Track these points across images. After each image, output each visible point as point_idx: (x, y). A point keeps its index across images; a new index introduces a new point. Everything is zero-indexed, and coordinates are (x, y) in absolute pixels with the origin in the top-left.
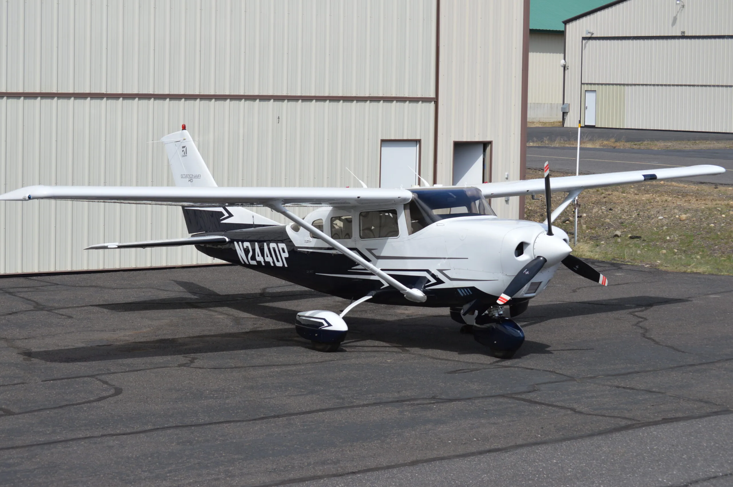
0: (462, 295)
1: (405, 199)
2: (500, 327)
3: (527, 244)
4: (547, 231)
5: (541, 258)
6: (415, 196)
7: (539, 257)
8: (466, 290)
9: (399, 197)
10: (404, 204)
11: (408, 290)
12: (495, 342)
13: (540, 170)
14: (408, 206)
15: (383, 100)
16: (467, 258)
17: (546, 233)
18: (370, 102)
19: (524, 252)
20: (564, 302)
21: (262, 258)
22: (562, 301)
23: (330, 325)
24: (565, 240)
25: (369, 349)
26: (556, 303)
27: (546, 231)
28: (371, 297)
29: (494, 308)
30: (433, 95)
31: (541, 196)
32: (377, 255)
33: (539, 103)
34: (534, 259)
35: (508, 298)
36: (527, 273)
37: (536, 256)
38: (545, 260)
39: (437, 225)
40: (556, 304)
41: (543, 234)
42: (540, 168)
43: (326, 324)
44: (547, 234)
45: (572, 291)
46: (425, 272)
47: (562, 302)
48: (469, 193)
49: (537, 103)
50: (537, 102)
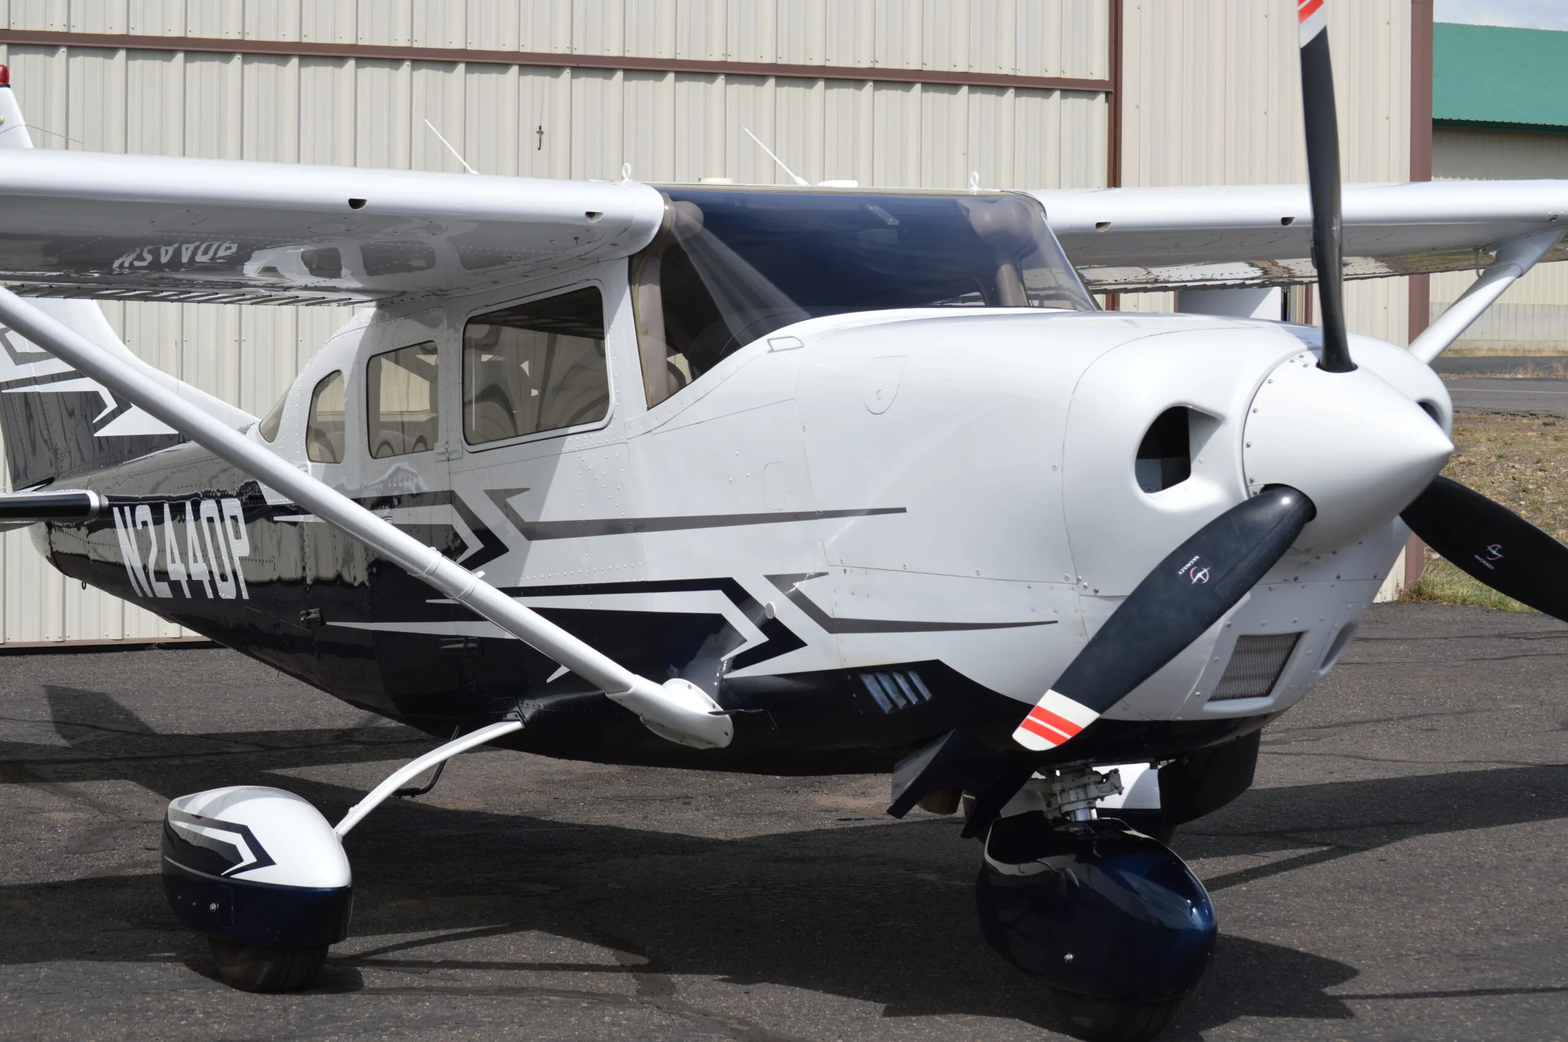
0: (887, 708)
1: (627, 229)
2: (1100, 882)
3: (1210, 420)
4: (1320, 353)
5: (1286, 501)
6: (690, 214)
7: (1272, 490)
8: (901, 681)
9: (590, 215)
10: (631, 258)
11: (639, 684)
12: (1069, 957)
13: (1524, 417)
14: (655, 268)
15: (923, 84)
16: (903, 510)
17: (1312, 359)
18: (875, 89)
19: (1194, 465)
20: (1515, 763)
21: (183, 565)
22: (1509, 762)
23: (264, 859)
24: (1428, 406)
25: (490, 978)
26: (1482, 767)
27: (1312, 349)
28: (517, 725)
29: (1069, 777)
30: (1100, 71)
31: (1513, 467)
32: (528, 518)
33: (1555, 305)
34: (1246, 498)
35: (1082, 716)
36: (1200, 575)
37: (1257, 487)
38: (1307, 509)
39: (772, 351)
40: (1486, 771)
41: (1299, 363)
42: (1526, 412)
43: (248, 857)
44: (1319, 365)
45: (1557, 726)
46: (719, 595)
47: (1510, 766)
48: (983, 219)
49: (1550, 305)
50: (1549, 303)
